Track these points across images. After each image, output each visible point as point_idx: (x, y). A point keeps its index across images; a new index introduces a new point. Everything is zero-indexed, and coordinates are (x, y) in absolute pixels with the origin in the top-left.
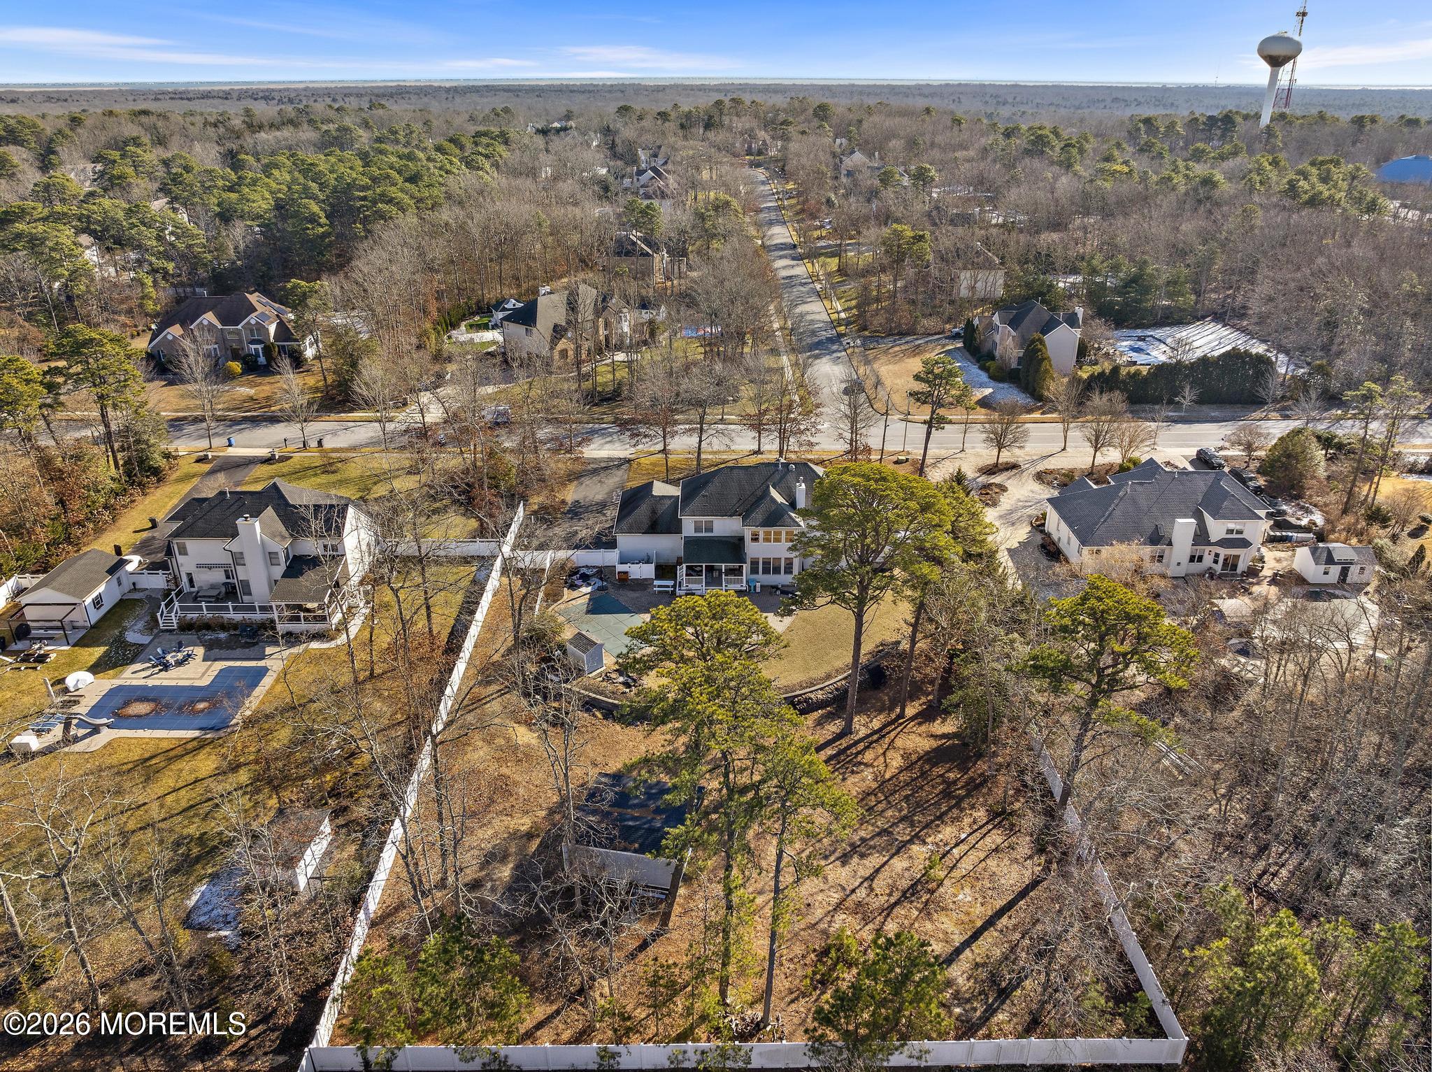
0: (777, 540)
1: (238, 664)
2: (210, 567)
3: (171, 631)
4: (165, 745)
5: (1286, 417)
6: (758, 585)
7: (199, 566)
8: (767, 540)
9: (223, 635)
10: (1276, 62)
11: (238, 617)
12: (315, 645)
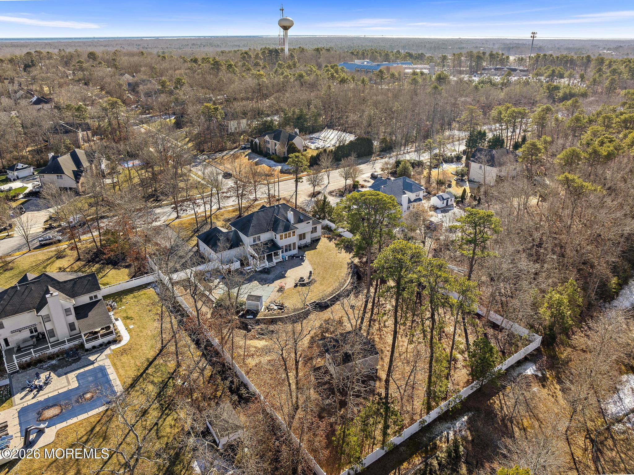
0: (289, 236)
1: (82, 370)
2: (20, 330)
3: (17, 372)
4: (94, 420)
5: (382, 158)
6: (287, 257)
7: (12, 332)
8: (286, 237)
9: (54, 362)
10: (286, 28)
11: (56, 349)
12: (113, 347)
